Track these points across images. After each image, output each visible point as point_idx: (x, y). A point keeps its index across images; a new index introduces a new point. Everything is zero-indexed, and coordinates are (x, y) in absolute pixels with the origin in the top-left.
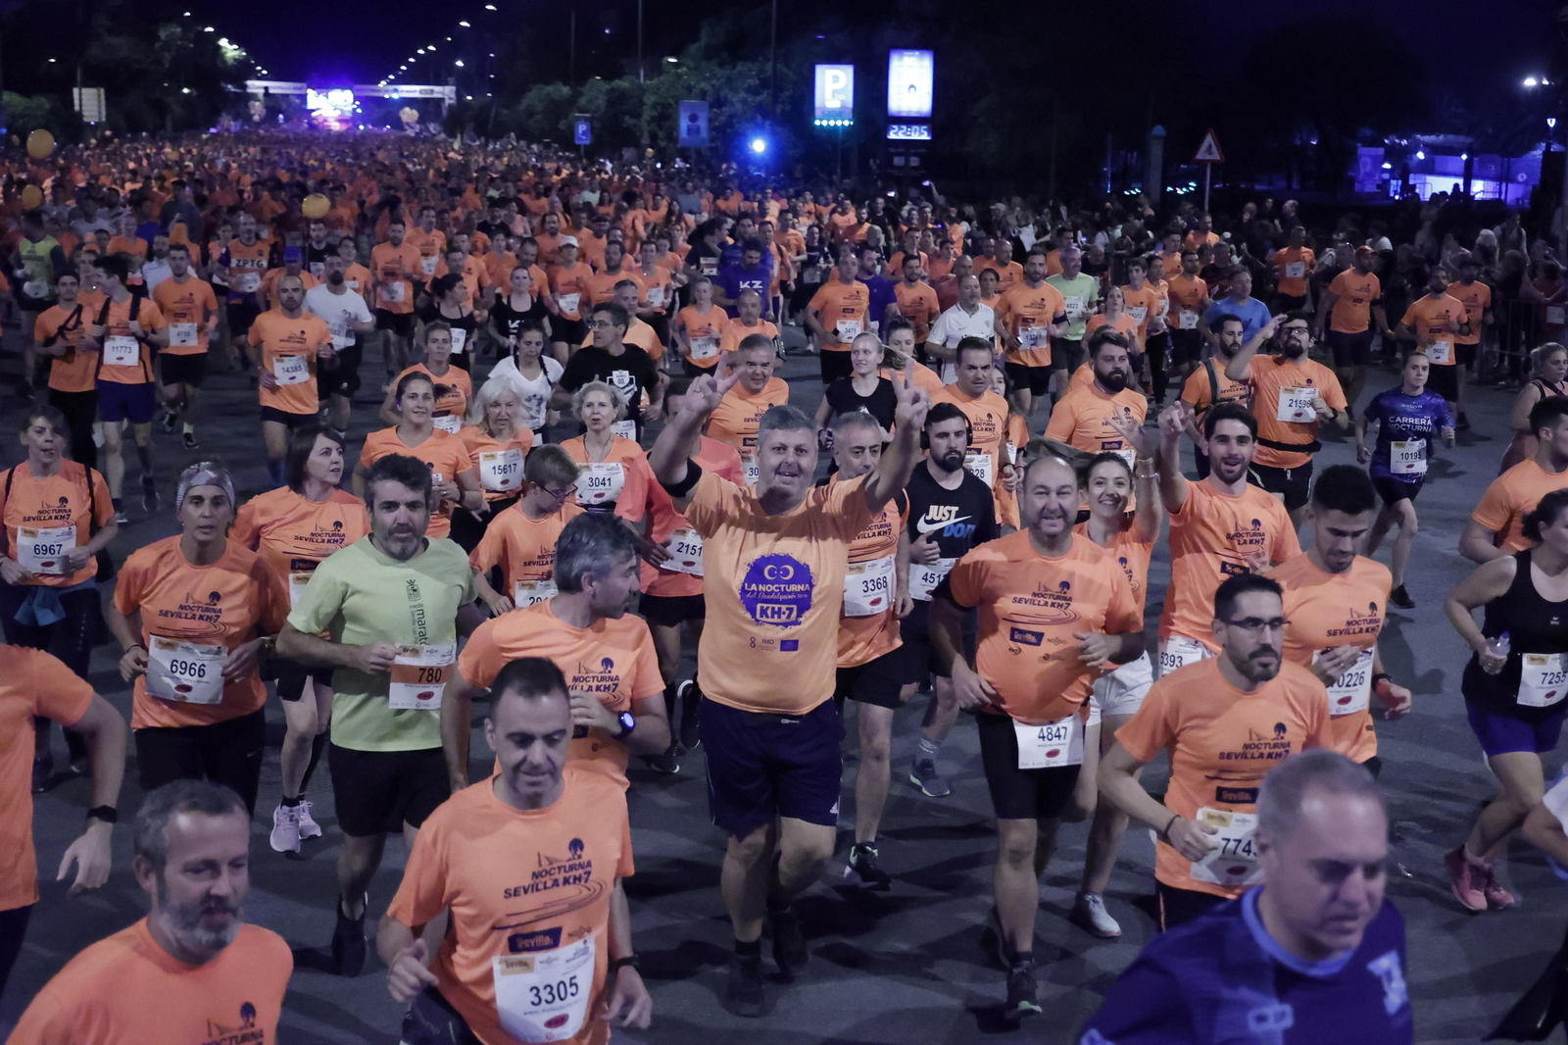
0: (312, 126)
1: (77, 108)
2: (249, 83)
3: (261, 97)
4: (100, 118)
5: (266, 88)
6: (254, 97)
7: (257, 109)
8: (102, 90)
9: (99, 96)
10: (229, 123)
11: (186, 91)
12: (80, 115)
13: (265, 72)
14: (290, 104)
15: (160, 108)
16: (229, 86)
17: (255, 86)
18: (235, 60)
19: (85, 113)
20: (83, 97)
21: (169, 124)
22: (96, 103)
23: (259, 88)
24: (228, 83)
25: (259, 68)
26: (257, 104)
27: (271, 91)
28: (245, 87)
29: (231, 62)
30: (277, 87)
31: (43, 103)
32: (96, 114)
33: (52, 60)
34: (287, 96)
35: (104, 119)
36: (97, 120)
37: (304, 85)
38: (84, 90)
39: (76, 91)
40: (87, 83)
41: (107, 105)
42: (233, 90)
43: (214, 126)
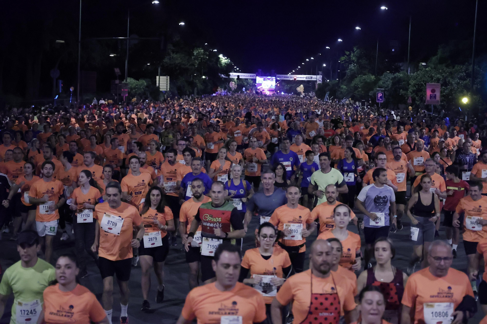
0: (257, 93)
1: (157, 85)
2: (231, 74)
3: (236, 80)
4: (167, 89)
5: (238, 76)
6: (232, 80)
7: (233, 85)
8: (169, 77)
9: (167, 80)
10: (221, 91)
11: (204, 77)
12: (159, 88)
13: (238, 69)
14: (248, 83)
15: (192, 85)
16: (222, 75)
17: (234, 75)
18: (225, 63)
19: (160, 87)
20: (160, 80)
21: (196, 91)
22: (166, 82)
23: (235, 76)
24: (221, 74)
25: (235, 67)
26: (233, 82)
27: (240, 77)
28: (230, 75)
29: (223, 64)
30: (243, 76)
31: (143, 83)
32: (166, 87)
33: (149, 64)
34: (247, 79)
35: (168, 90)
36: (165, 90)
37: (255, 75)
38: (161, 77)
39: (157, 77)
40: (162, 75)
41: (170, 84)
42: (224, 77)
43: (215, 93)
